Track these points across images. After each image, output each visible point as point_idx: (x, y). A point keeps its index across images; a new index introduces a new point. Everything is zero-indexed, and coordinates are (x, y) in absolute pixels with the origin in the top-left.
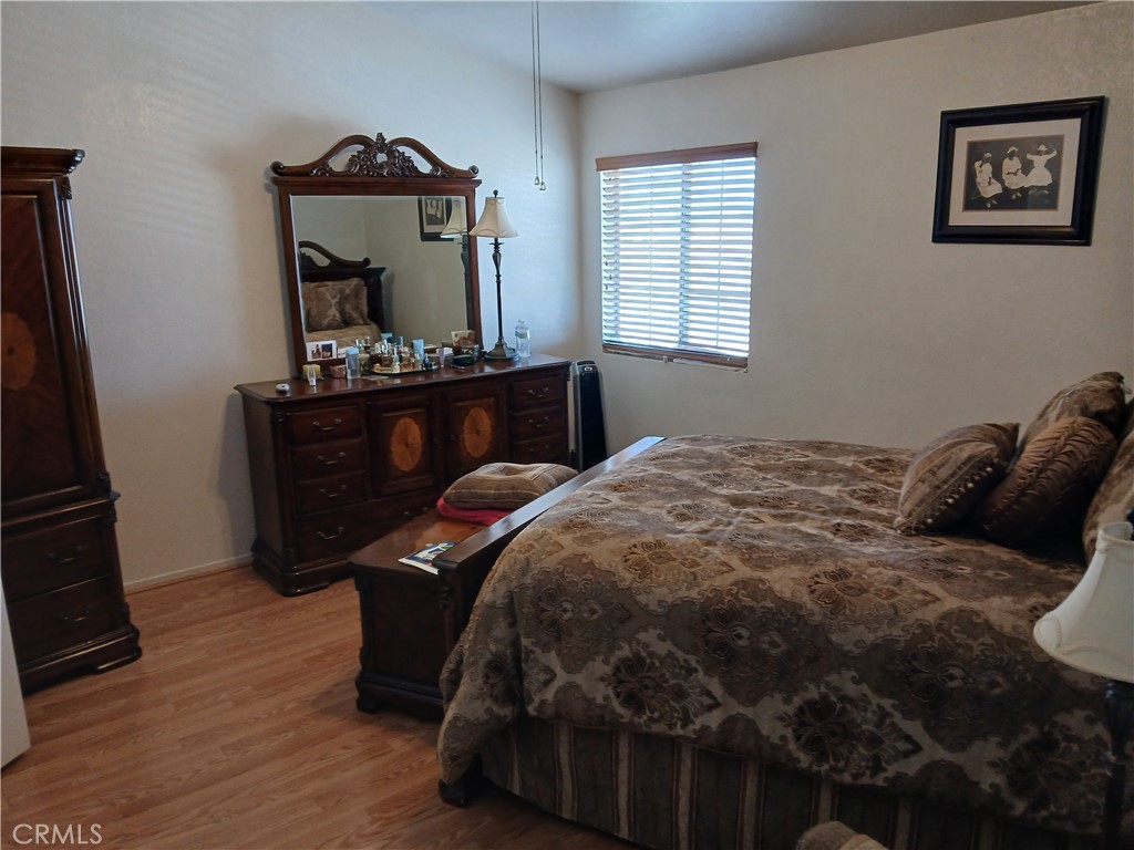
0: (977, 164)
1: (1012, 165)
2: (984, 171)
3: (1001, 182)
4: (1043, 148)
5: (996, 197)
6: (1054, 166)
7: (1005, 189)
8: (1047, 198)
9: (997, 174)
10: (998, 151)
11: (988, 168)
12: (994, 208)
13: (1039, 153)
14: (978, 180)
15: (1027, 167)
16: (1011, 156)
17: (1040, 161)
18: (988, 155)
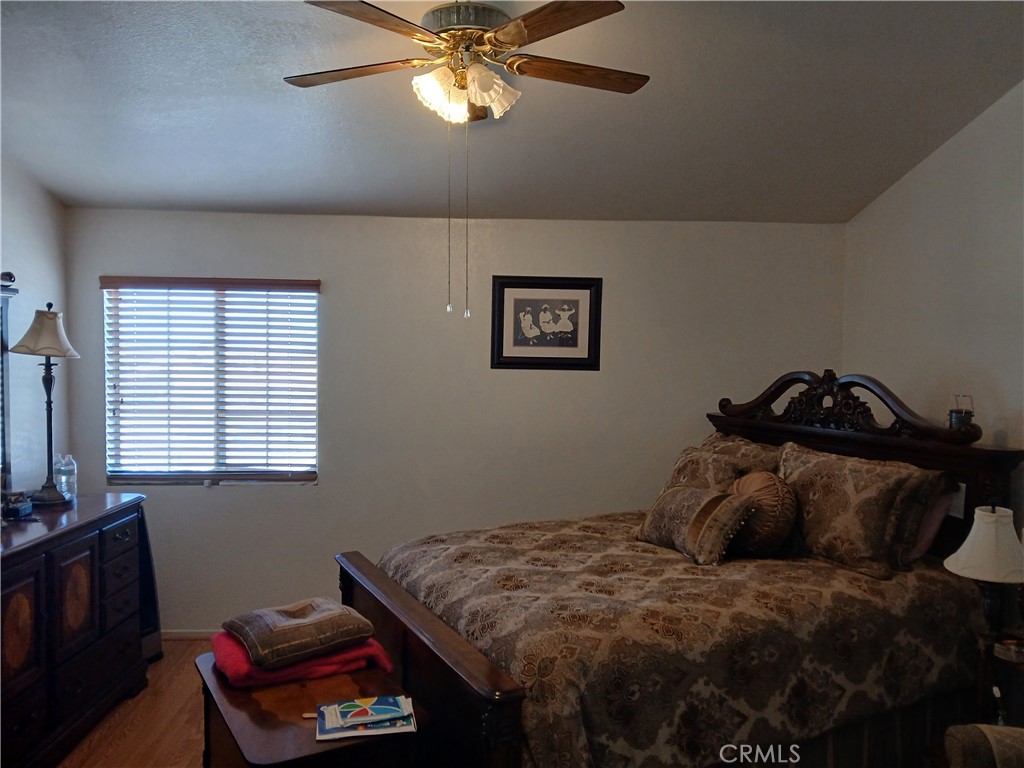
0: (522, 315)
1: (545, 317)
2: (527, 320)
3: (540, 328)
4: (566, 307)
5: (536, 337)
6: (574, 320)
7: (542, 332)
8: (570, 340)
9: (536, 322)
10: (535, 307)
11: (529, 317)
12: (534, 345)
13: (564, 310)
14: (522, 325)
15: (556, 319)
16: (545, 310)
17: (565, 315)
18: (529, 309)
